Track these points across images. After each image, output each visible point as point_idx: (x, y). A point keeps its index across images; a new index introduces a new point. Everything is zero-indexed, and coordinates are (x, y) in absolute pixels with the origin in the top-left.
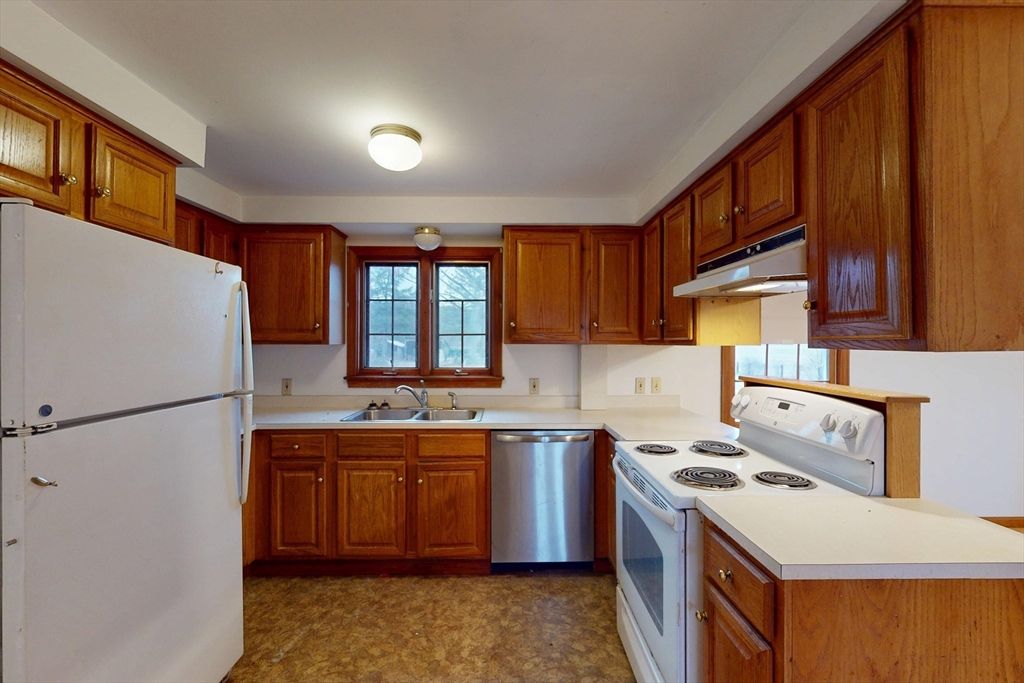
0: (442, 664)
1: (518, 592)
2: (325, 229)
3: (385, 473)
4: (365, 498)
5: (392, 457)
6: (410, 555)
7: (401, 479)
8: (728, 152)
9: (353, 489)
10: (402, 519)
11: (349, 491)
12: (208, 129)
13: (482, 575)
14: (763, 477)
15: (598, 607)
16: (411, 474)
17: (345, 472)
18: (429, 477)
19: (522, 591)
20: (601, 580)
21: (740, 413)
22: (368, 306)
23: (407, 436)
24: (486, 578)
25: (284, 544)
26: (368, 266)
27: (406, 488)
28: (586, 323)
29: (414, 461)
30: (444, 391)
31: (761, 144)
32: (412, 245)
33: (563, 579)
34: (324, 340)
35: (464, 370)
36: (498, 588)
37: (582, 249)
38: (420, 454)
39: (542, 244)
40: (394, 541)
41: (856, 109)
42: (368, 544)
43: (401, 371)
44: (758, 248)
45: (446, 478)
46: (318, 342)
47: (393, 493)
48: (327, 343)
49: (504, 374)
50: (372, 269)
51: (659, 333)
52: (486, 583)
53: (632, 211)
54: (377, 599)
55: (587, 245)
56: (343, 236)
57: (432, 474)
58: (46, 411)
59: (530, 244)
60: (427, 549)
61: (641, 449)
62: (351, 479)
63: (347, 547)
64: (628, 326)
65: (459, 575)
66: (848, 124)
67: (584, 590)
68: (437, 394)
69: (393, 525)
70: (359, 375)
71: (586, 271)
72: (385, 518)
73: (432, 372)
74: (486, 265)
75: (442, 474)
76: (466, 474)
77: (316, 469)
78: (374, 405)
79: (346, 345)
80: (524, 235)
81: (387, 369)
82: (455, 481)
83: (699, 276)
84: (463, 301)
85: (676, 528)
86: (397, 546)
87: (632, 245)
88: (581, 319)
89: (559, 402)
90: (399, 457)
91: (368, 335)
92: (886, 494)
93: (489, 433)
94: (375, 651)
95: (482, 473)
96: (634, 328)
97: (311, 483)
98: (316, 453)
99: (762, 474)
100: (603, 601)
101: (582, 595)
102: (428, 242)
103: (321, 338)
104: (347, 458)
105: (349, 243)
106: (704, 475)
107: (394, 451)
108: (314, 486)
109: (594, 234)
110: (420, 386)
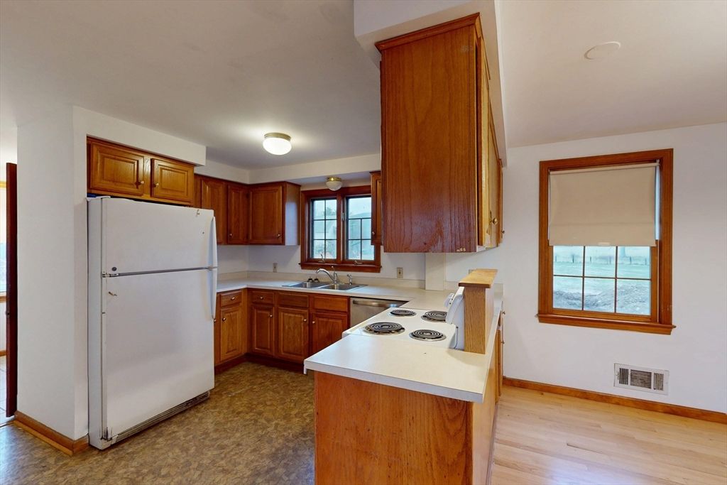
0: (291, 416)
2: (283, 184)
3: (299, 316)
4: (289, 328)
5: (303, 308)
7: (305, 320)
9: (285, 323)
10: (307, 342)
11: (283, 324)
12: (207, 148)
17: (282, 313)
18: (318, 321)
22: (313, 224)
23: (309, 297)
25: (258, 347)
26: (313, 201)
27: (308, 325)
29: (312, 311)
30: (346, 273)
32: (326, 188)
34: (283, 243)
38: (316, 307)
40: (303, 354)
42: (291, 353)
43: (327, 261)
45: (327, 322)
46: (280, 244)
47: (302, 327)
48: (284, 245)
49: (382, 265)
50: (315, 202)
54: (289, 382)
56: (298, 186)
57: (320, 319)
58: (114, 269)
62: (285, 317)
63: (283, 354)
68: (343, 275)
69: (302, 345)
70: (308, 262)
72: (299, 340)
73: (345, 262)
75: (325, 320)
76: (338, 321)
77: (270, 310)
78: (311, 279)
79: (300, 246)
81: (321, 259)
82: (332, 325)
84: (361, 219)
89: (415, 284)
90: (305, 308)
93: (349, 298)
94: (268, 403)
95: (346, 322)
97: (268, 317)
98: (269, 302)
102: (333, 186)
103: (281, 242)
104: (283, 306)
105: (302, 189)
107: (304, 304)
108: (269, 319)
110: (331, 270)
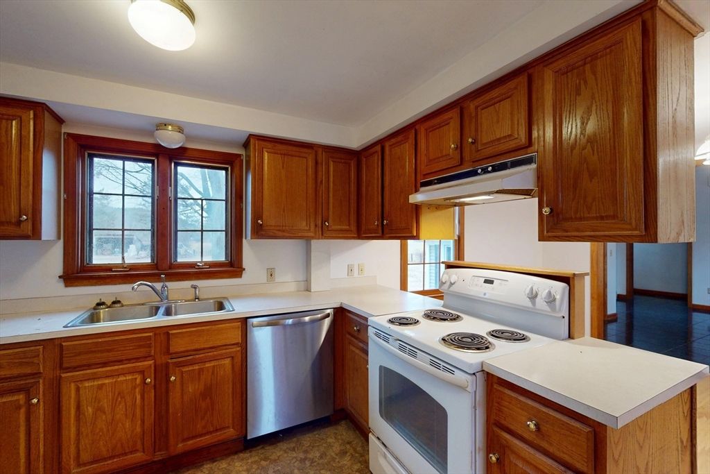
1: (275, 460)
2: (39, 108)
3: (129, 377)
4: (100, 409)
5: (137, 359)
6: (159, 456)
7: (149, 380)
8: (458, 98)
9: (84, 403)
10: (149, 421)
11: (78, 407)
13: (236, 453)
14: (494, 334)
15: (346, 453)
16: (162, 373)
17: (73, 385)
18: (182, 373)
19: (279, 457)
20: (339, 427)
21: (449, 288)
22: (91, 200)
23: (155, 334)
24: (241, 455)
26: (91, 156)
27: (155, 389)
28: (319, 223)
29: (162, 359)
30: (187, 284)
31: (495, 93)
33: (310, 435)
34: (35, 233)
35: (206, 263)
36: (255, 462)
37: (317, 163)
38: (172, 350)
39: (284, 155)
40: (139, 446)
41: (594, 73)
42: (105, 459)
43: (134, 267)
44: (490, 169)
45: (201, 370)
46: (26, 237)
47: (138, 397)
48: (40, 238)
49: (245, 265)
50: (96, 160)
51: (380, 232)
52: (242, 460)
53: (355, 137)
55: (320, 161)
56: (60, 120)
57: (185, 369)
59: (275, 153)
60: (180, 445)
61: (391, 321)
62: (81, 392)
63: (76, 470)
64: (349, 225)
65: (213, 460)
66: (586, 82)
67: (330, 440)
68: (178, 288)
69: (138, 429)
70: (80, 272)
71: (319, 181)
72: (127, 425)
73: (171, 266)
74: (226, 169)
75: (196, 367)
76: (223, 362)
77: (27, 390)
78: (103, 304)
79: (62, 240)
80: (269, 145)
81: (116, 266)
82: (211, 371)
83: (423, 189)
84: (202, 200)
85: (469, 389)
86: (144, 452)
87: (352, 165)
88: (315, 218)
89: (292, 287)
90: (145, 358)
91: (91, 230)
92: (570, 337)
93: (245, 321)
95: (238, 359)
96: (354, 228)
97: (19, 407)
99: (493, 331)
100: (348, 446)
101: (330, 446)
102: (171, 139)
103: (30, 233)
104: (75, 369)
106: (464, 340)
107: (142, 352)
108: (23, 411)
109: (325, 152)
